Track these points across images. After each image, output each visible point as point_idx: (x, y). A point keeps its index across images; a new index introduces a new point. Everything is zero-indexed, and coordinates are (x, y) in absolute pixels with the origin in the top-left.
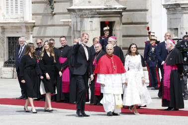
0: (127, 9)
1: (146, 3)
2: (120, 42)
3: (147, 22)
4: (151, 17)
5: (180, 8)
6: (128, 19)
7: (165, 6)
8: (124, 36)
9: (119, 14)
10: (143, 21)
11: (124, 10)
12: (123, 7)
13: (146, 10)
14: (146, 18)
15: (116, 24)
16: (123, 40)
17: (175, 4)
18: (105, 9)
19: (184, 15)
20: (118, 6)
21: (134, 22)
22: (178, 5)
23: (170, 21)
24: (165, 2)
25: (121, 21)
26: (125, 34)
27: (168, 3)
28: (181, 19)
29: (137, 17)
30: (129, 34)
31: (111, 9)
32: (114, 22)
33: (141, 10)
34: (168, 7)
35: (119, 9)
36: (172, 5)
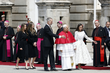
0: (15, 5)
1: (26, 2)
2: (11, 24)
3: (27, 12)
4: (29, 10)
5: (45, 5)
6: (15, 11)
7: (36, 3)
8: (13, 21)
9: (10, 7)
10: (24, 12)
11: (13, 5)
12: (12, 3)
13: (26, 6)
14: (26, 10)
15: (8, 13)
16: (13, 23)
17: (43, 3)
18: (2, 4)
19: (48, 9)
20: (10, 3)
21: (19, 12)
22: (44, 3)
23: (39, 13)
24: (37, 1)
25: (11, 12)
26: (14, 19)
27: (38, 2)
28: (46, 11)
29: (21, 10)
30: (16, 19)
31: (5, 4)
32: (7, 12)
33: (23, 6)
34: (39, 4)
35: (10, 5)
36: (40, 3)
